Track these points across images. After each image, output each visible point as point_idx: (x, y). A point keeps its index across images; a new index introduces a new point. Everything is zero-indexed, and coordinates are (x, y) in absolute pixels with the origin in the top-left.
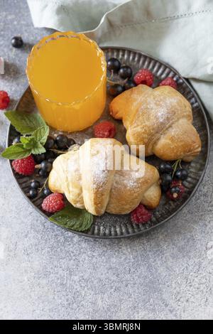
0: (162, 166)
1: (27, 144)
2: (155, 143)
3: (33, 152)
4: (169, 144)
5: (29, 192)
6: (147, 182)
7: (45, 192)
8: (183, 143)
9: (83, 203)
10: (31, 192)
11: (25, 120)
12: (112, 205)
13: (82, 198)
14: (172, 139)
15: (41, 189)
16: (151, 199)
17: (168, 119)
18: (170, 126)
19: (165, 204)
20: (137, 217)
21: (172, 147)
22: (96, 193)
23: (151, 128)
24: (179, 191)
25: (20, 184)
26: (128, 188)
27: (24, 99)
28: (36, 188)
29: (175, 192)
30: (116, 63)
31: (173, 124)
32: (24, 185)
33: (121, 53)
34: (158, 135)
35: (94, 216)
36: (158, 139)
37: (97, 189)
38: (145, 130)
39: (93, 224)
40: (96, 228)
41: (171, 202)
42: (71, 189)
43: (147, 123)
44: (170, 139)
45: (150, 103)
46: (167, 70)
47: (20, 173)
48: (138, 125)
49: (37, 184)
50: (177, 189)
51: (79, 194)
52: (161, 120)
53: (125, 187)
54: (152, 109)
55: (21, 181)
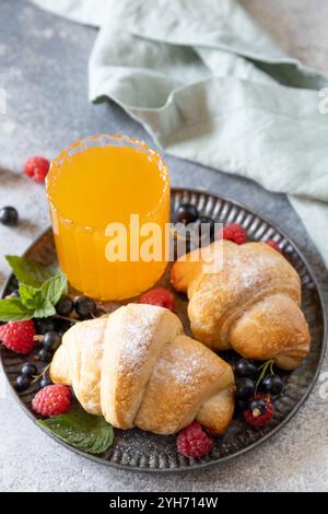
0: (241, 366)
1: (29, 301)
2: (233, 324)
3: (36, 315)
4: (255, 327)
5: (16, 379)
6: (210, 380)
7: (43, 382)
8: (279, 328)
9: (98, 401)
10: (19, 380)
11: (35, 273)
12: (145, 411)
13: (98, 390)
14: (262, 319)
15: (37, 377)
16: (215, 413)
17: (258, 285)
18: (260, 299)
19: (240, 433)
20: (187, 442)
21: (260, 332)
22: (121, 380)
23: (229, 295)
24: (263, 407)
25: (5, 366)
26: (177, 382)
27: (40, 245)
28: (29, 375)
29: (257, 407)
30: (192, 211)
31: (265, 295)
32: (12, 369)
33: (202, 201)
34: (239, 310)
35: (115, 429)
36: (239, 318)
37: (125, 373)
38: (219, 298)
39: (112, 447)
40: (115, 455)
41: (249, 432)
42: (83, 373)
43: (224, 287)
44: (257, 319)
45: (232, 259)
46: (270, 232)
47: (8, 346)
48: (208, 290)
49: (33, 369)
50: (262, 402)
51: (95, 383)
52: (247, 285)
53: (173, 379)
54: (234, 266)
55: (9, 362)
